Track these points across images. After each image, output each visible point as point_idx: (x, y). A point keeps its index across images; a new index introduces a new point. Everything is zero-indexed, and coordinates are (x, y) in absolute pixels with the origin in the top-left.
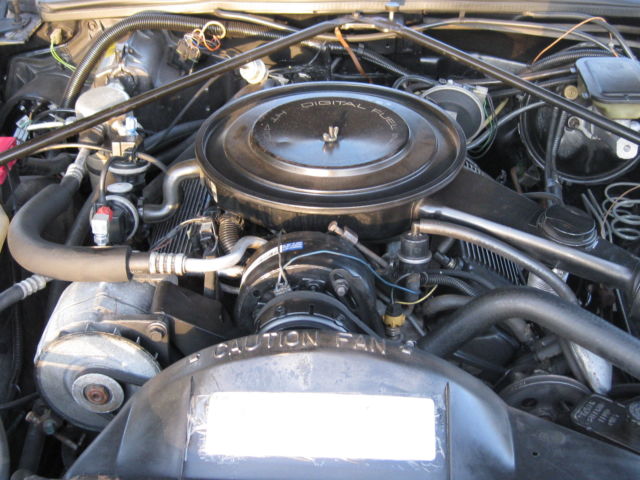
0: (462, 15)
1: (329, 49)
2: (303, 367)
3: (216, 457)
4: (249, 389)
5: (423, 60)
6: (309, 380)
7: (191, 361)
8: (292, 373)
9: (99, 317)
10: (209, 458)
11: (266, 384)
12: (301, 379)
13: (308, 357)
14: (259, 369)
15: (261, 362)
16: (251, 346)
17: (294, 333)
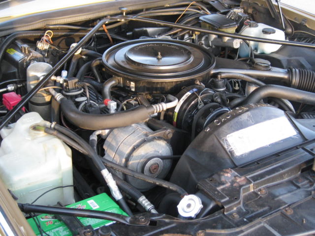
0: (144, 10)
1: (96, 35)
2: (249, 117)
3: (241, 155)
4: (237, 130)
5: (128, 34)
6: (253, 120)
7: (207, 130)
8: (247, 120)
9: (146, 135)
10: (239, 157)
11: (242, 126)
12: (251, 121)
13: (249, 113)
14: (237, 122)
15: (236, 120)
16: (228, 116)
17: (237, 108)
